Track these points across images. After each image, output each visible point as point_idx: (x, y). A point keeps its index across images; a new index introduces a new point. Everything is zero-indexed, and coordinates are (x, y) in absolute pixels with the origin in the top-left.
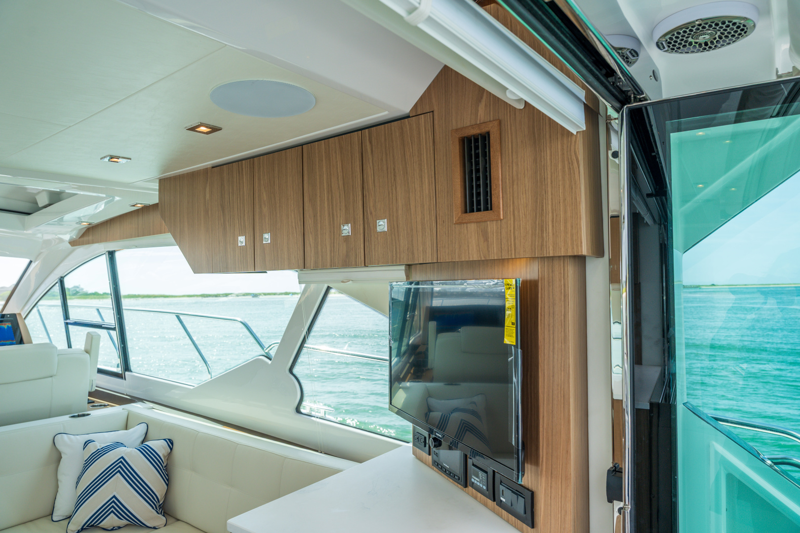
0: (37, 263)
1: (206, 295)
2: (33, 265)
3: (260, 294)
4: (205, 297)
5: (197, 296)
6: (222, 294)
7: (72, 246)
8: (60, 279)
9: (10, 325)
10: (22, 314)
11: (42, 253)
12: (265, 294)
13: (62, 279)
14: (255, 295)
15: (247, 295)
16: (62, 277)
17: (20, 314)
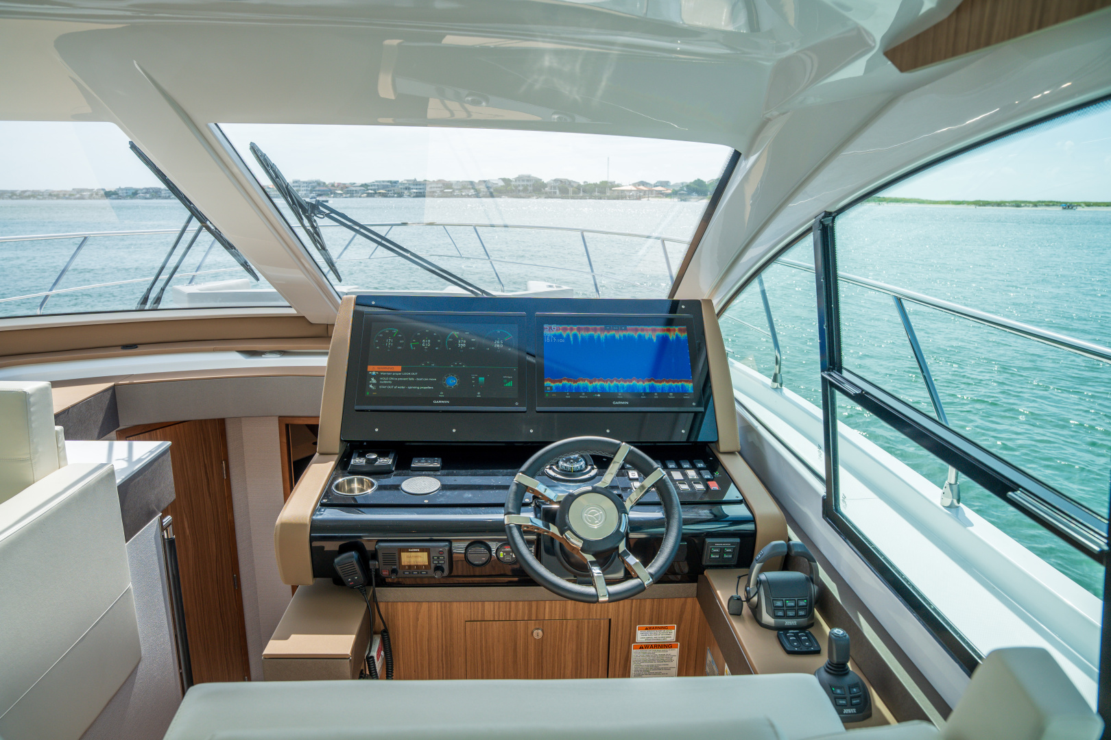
0: (752, 159)
1: (983, 201)
2: (744, 165)
3: (1079, 204)
4: (980, 206)
5: (969, 203)
6: (1009, 202)
7: (902, 69)
8: (821, 222)
9: (684, 336)
10: (715, 302)
11: (769, 120)
12: (1088, 205)
13: (828, 221)
14: (1069, 206)
15: (1053, 205)
16: (828, 214)
17: (709, 302)
